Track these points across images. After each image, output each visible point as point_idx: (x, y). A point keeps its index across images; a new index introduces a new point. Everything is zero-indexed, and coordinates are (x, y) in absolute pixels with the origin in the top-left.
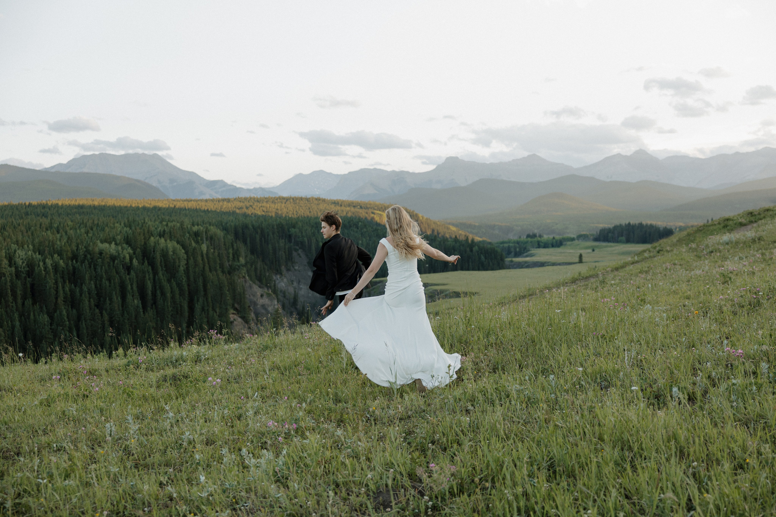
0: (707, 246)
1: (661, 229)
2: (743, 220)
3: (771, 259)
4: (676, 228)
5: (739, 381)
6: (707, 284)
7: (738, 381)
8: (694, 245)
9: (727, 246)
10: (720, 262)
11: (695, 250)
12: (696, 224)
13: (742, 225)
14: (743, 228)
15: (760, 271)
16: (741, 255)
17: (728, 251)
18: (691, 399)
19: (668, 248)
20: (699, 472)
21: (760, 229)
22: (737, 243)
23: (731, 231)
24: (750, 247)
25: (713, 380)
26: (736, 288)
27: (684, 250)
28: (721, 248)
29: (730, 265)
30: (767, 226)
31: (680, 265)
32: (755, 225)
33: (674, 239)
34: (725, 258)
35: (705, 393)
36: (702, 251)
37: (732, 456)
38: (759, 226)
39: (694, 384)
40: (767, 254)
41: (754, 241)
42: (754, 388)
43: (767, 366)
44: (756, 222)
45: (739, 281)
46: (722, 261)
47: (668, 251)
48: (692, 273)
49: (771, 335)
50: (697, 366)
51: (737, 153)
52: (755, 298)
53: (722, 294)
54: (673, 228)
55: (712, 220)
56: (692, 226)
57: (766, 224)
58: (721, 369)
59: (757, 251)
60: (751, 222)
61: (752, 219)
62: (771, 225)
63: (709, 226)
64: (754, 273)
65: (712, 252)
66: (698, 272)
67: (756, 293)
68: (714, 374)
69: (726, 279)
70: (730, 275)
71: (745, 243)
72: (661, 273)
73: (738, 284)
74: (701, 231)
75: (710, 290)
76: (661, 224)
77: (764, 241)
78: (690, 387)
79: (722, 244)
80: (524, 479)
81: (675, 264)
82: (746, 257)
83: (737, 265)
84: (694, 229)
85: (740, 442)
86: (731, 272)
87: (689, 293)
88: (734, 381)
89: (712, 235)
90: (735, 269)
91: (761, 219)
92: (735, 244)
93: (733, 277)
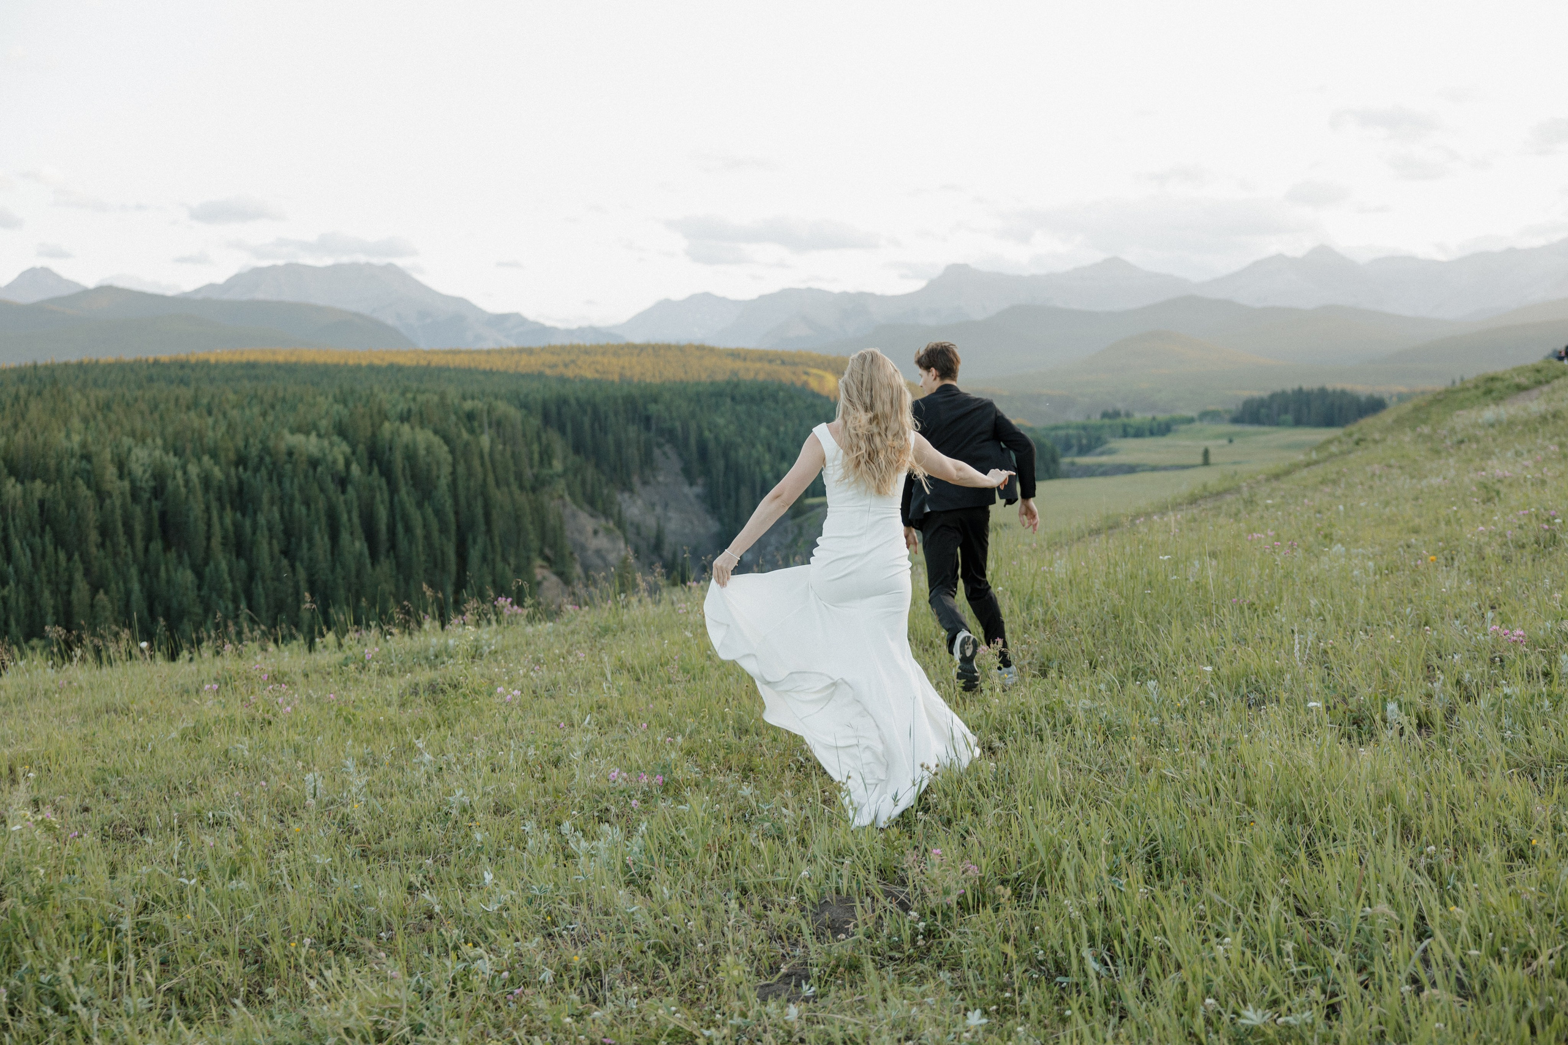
0: (1453, 431)
1: (1363, 399)
2: (1522, 380)
4: (1391, 398)
5: (1517, 690)
6: (1453, 503)
7: (1515, 689)
8: (1426, 430)
9: (1491, 431)
10: (1477, 462)
11: (1430, 438)
12: (1430, 388)
13: (1520, 388)
14: (1523, 394)
15: (1556, 478)
16: (1518, 447)
17: (1494, 440)
18: (1424, 725)
19: (1377, 436)
20: (1439, 865)
21: (1556, 397)
22: (1511, 424)
23: (1499, 399)
24: (1536, 431)
25: (1466, 689)
26: (1508, 510)
27: (1407, 439)
28: (1480, 433)
29: (1498, 468)
31: (1401, 468)
32: (1546, 389)
33: (1386, 417)
34: (1488, 454)
35: (1451, 712)
36: (1442, 441)
37: (1504, 833)
38: (1554, 391)
39: (1429, 696)
41: (1544, 419)
42: (1547, 703)
44: (1548, 382)
45: (1515, 498)
46: (1482, 459)
47: (1376, 442)
48: (1424, 483)
50: (1435, 661)
51: (1511, 251)
52: (1547, 531)
53: (1483, 524)
54: (1386, 397)
55: (1462, 379)
56: (1423, 393)
58: (1480, 668)
59: (1550, 439)
60: (1539, 383)
61: (1540, 377)
63: (1457, 392)
64: (1543, 482)
65: (1462, 442)
66: (1435, 481)
67: (1548, 520)
68: (1467, 676)
69: (1490, 494)
70: (1498, 486)
71: (1526, 423)
72: (1362, 484)
73: (1513, 503)
74: (1440, 401)
75: (1459, 515)
76: (1362, 388)
77: (1563, 418)
78: (1421, 703)
79: (1482, 426)
80: (1102, 879)
81: (1390, 466)
82: (1529, 451)
83: (1511, 467)
84: (1427, 397)
85: (1519, 808)
86: (1500, 481)
87: (1417, 521)
88: (1507, 690)
89: (1462, 408)
90: (1507, 474)
91: (1557, 377)
92: (1507, 427)
93: (1503, 490)
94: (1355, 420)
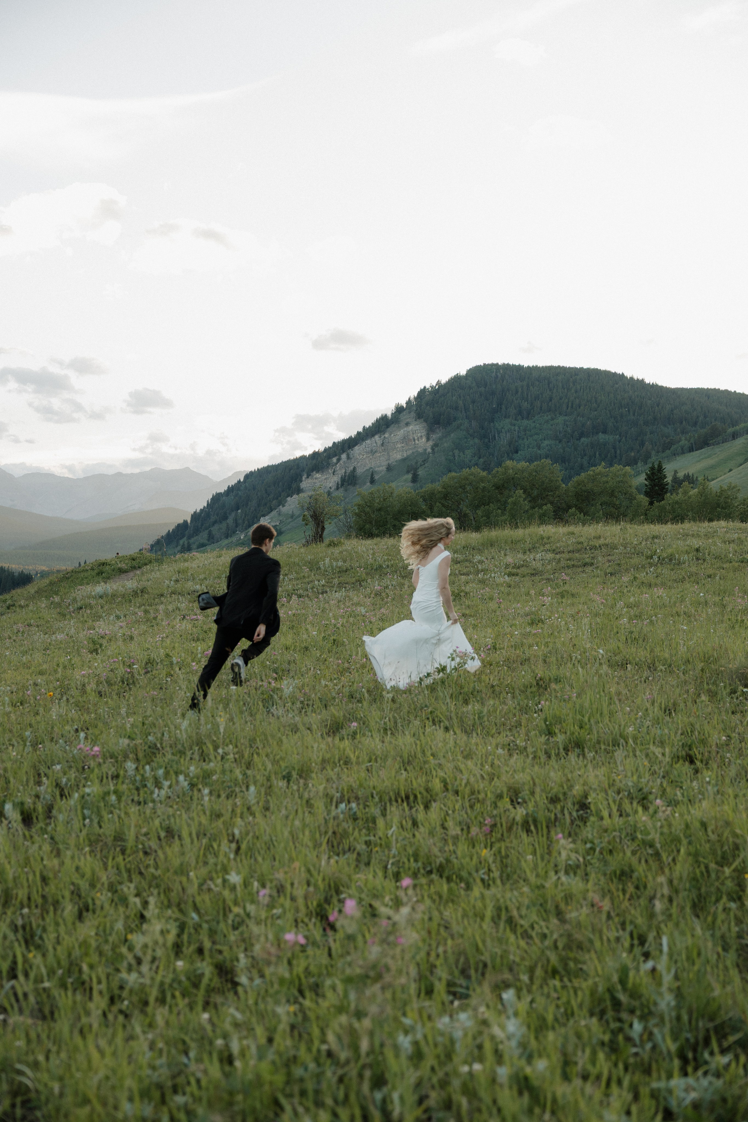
0: (75, 600)
1: (16, 574)
2: (123, 566)
3: (155, 618)
4: (37, 574)
5: (95, 789)
6: (69, 653)
7: (92, 789)
8: (57, 599)
9: (100, 601)
10: (90, 623)
11: (59, 605)
12: (64, 568)
13: (122, 571)
14: (123, 576)
15: (140, 635)
16: (118, 613)
17: (102, 607)
18: (27, 819)
19: (22, 603)
20: (31, 924)
21: (144, 578)
22: (114, 596)
23: (107, 579)
24: (130, 601)
25: (63, 790)
26: (106, 658)
27: (43, 606)
28: (93, 602)
29: (103, 627)
30: (153, 573)
31: (38, 626)
32: (138, 572)
33: (31, 589)
34: (97, 617)
35: (49, 809)
36: (67, 607)
37: (76, 893)
38: (143, 574)
39: (37, 796)
40: (152, 612)
41: (135, 593)
42: (113, 798)
43: (134, 766)
44: (139, 567)
45: (111, 649)
46: (93, 621)
47: (21, 607)
48: (54, 637)
49: (143, 724)
50: (43, 769)
51: (119, 474)
52: (129, 673)
53: (89, 667)
54: (33, 573)
55: (85, 563)
56: (58, 571)
57: (152, 571)
58: (73, 774)
59: (139, 607)
60: (134, 568)
61: (134, 563)
62: (158, 573)
63: (79, 572)
64: (132, 638)
65: (81, 608)
66: (60, 636)
67: (130, 666)
68: (64, 780)
69: (95, 648)
70: (101, 641)
71: (123, 596)
72: (10, 638)
73: (109, 653)
74: (68, 578)
75: (73, 662)
76: (15, 567)
77: (148, 593)
78: (29, 801)
79: (94, 597)
81: (29, 625)
82: (125, 616)
83: (111, 627)
84: (61, 575)
85: (88, 875)
86: (102, 637)
87: (45, 666)
88: (87, 790)
89: (81, 584)
90: (107, 632)
91: (146, 564)
92: (111, 598)
93: (104, 642)
94: (9, 591)
